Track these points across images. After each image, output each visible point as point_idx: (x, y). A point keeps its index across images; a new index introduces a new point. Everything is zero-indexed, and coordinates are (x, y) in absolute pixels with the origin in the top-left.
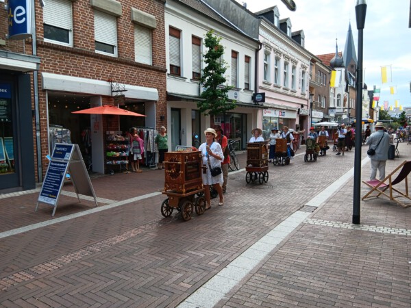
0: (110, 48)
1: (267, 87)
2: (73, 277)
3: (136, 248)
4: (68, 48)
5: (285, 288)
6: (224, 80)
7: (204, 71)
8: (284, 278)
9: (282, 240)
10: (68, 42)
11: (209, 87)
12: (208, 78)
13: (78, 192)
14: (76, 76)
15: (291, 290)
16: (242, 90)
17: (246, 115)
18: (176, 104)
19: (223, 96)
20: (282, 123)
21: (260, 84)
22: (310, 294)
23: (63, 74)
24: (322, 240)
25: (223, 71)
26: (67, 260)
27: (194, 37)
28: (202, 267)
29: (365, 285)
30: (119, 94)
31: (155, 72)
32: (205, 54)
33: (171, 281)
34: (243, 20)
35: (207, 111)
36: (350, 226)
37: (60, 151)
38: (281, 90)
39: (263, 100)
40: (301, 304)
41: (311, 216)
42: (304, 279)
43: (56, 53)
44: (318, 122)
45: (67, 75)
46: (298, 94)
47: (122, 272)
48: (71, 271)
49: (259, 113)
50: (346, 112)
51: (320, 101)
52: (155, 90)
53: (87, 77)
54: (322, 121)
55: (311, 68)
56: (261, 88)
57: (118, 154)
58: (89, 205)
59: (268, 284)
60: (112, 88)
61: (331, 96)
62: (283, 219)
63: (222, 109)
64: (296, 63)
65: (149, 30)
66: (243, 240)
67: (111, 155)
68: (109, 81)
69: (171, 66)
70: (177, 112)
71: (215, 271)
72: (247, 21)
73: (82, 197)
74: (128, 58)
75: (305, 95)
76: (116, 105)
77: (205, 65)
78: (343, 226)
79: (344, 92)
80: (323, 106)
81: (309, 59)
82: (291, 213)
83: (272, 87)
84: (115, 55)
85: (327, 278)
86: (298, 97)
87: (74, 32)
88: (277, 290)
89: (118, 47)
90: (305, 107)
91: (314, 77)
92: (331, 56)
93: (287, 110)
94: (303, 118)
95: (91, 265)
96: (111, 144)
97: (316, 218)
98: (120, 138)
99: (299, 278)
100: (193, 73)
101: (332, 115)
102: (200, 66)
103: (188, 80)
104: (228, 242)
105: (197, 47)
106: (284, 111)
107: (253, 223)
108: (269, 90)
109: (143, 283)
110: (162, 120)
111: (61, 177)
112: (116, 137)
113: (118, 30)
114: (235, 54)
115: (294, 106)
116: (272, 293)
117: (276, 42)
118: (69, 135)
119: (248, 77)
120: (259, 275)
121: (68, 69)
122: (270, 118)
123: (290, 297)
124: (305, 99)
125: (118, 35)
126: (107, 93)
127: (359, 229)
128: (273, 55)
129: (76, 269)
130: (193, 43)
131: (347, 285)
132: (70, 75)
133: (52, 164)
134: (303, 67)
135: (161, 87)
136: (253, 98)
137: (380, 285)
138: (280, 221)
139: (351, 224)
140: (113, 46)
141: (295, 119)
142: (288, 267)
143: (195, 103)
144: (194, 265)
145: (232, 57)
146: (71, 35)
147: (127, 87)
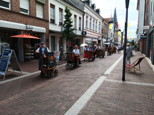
0: (26, 11)
1: (87, 29)
2: (15, 106)
3: (41, 93)
4: (9, 10)
5: (103, 107)
6: (72, 26)
7: (64, 22)
8: (101, 103)
9: (98, 88)
10: (9, 8)
11: (66, 28)
12: (66, 25)
13: (14, 69)
14: (12, 22)
15: (105, 108)
16: (78, 30)
17: (79, 39)
18: (53, 35)
19: (72, 32)
20: (92, 43)
21: (85, 28)
22: (112, 109)
23: (6, 21)
24: (113, 87)
25: (72, 22)
26: (12, 98)
27: (60, 8)
28: (69, 100)
29: (132, 105)
30: (30, 29)
31: (44, 21)
32: (65, 15)
33: (57, 106)
34: (78, 3)
35: (65, 38)
36: (121, 82)
37: (6, 52)
38: (92, 31)
39: (86, 34)
40: (110, 114)
41: (107, 78)
42: (109, 103)
43: (3, 12)
44: (104, 43)
45: (8, 21)
46: (98, 32)
47: (36, 103)
48: (14, 103)
49: (84, 39)
50: (113, 40)
51: (105, 35)
52: (45, 29)
53: (16, 22)
54: (105, 43)
55: (102, 23)
56: (85, 29)
57: (29, 54)
58: (19, 75)
59: (96, 106)
60: (27, 27)
61: (109, 34)
62: (97, 79)
63: (71, 37)
64: (97, 21)
65: (42, 5)
66: (83, 88)
67: (26, 54)
68: (26, 24)
69: (51, 19)
70: (53, 38)
71: (74, 101)
72: (80, 4)
73: (15, 71)
74: (33, 15)
75: (100, 33)
76: (28, 34)
77: (64, 20)
78: (119, 81)
79: (113, 32)
80: (106, 37)
81: (102, 20)
82: (99, 77)
83: (89, 29)
84: (28, 14)
85: (117, 102)
86: (98, 34)
87: (11, 4)
88: (100, 108)
89: (30, 11)
90: (100, 37)
91: (103, 26)
92: (109, 19)
93: (94, 38)
94: (99, 41)
95: (22, 101)
96: (26, 50)
97: (108, 79)
98: (30, 47)
99: (107, 103)
100: (60, 22)
101: (109, 40)
102: (62, 20)
103: (57, 25)
104: (78, 89)
105: (61, 12)
106: (93, 39)
107: (86, 81)
108: (88, 31)
109: (46, 108)
110: (47, 41)
111: (7, 63)
112: (29, 47)
113: (29, 4)
114: (75, 16)
115: (97, 37)
116: (98, 110)
117: (90, 12)
118: (9, 46)
119: (80, 25)
120: (92, 102)
121: (8, 19)
122: (88, 41)
123: (105, 111)
124: (100, 34)
125: (29, 6)
126: (25, 29)
127: (125, 83)
128: (89, 17)
129: (16, 102)
130: (59, 11)
131: (125, 105)
132: (9, 21)
133: (3, 58)
134: (100, 22)
135: (47, 28)
136: (82, 33)
137: (137, 104)
138: (96, 80)
139: (122, 81)
140: (27, 10)
141: (96, 42)
142: (102, 98)
143: (61, 34)
144: (65, 99)
145: (74, 17)
146: (10, 5)
147: (33, 27)
